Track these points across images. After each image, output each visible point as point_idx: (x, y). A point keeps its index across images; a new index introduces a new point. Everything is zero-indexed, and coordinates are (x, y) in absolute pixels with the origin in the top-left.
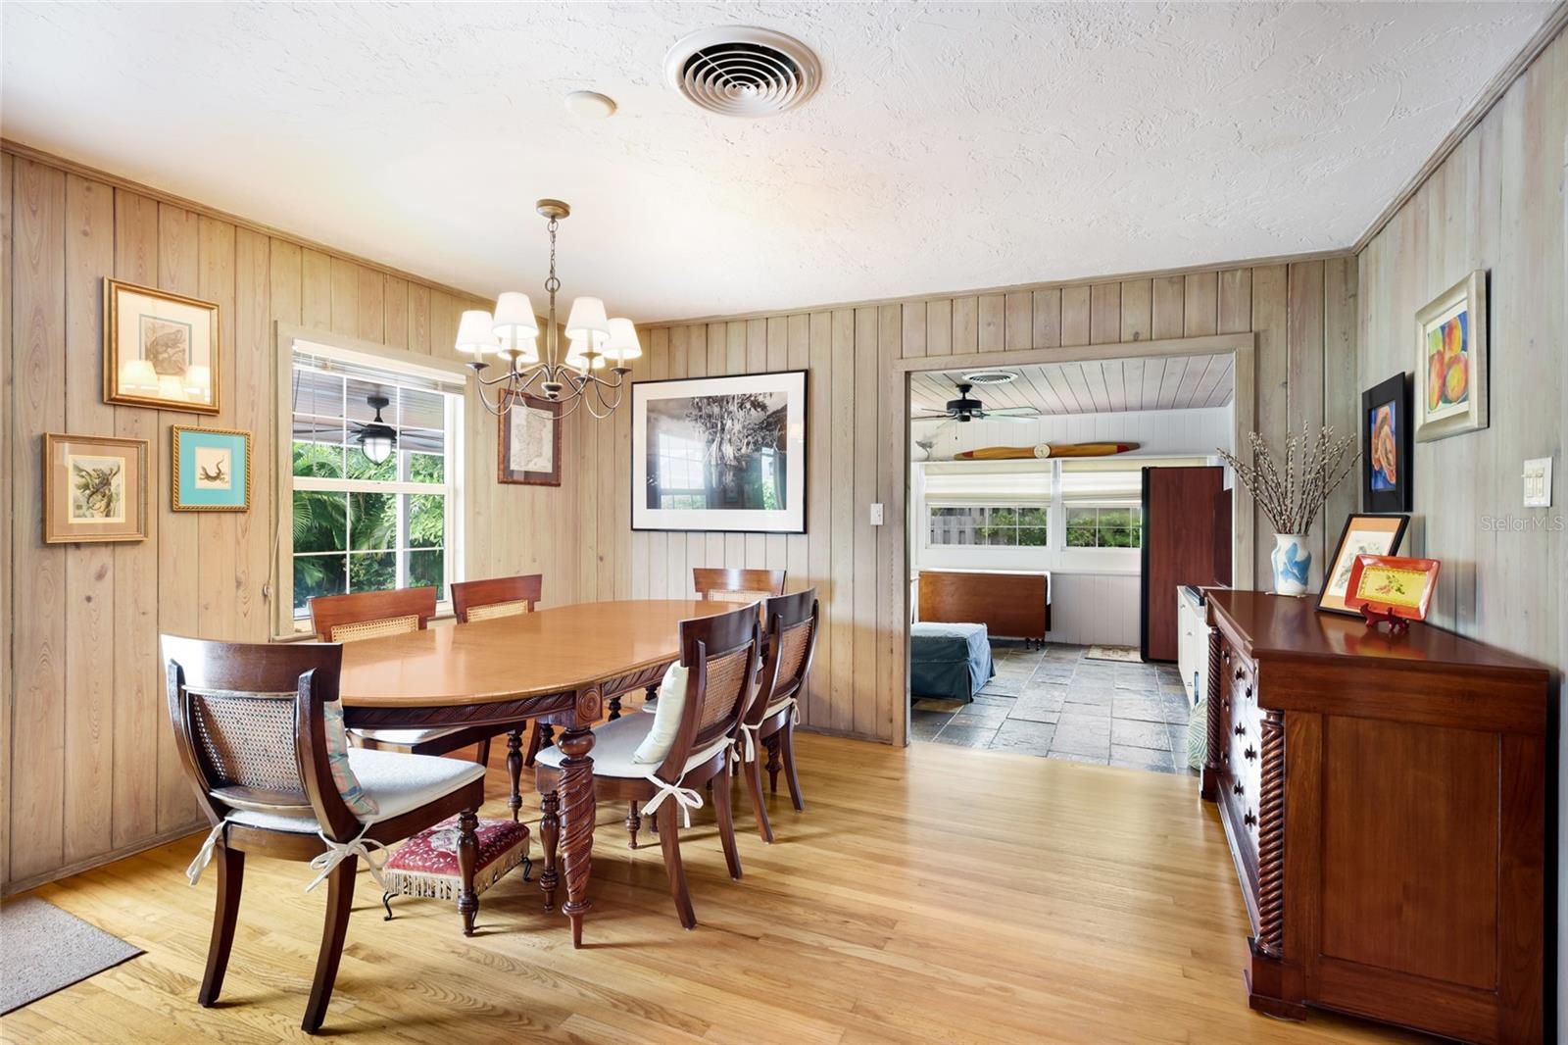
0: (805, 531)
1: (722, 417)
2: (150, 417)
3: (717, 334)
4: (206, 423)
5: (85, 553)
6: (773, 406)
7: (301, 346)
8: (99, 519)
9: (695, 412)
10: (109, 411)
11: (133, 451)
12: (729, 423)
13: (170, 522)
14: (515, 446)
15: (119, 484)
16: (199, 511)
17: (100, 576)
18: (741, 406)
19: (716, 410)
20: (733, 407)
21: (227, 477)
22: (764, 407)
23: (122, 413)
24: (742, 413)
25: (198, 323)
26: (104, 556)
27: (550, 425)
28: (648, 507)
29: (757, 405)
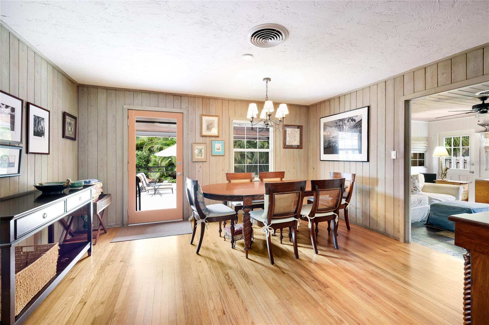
0: (368, 161)
1: (343, 125)
2: (208, 138)
3: (342, 99)
4: (217, 139)
5: (198, 163)
6: (357, 120)
7: (234, 121)
8: (200, 157)
9: (336, 125)
10: (202, 138)
11: (205, 145)
12: (345, 127)
13: (212, 158)
14: (288, 139)
15: (203, 151)
16: (216, 156)
17: (200, 167)
18: (348, 121)
19: (341, 123)
20: (346, 122)
21: (221, 149)
22: (355, 121)
23: (204, 138)
24: (348, 123)
25: (215, 119)
26: (201, 164)
27: (299, 132)
28: (324, 154)
29: (353, 120)
